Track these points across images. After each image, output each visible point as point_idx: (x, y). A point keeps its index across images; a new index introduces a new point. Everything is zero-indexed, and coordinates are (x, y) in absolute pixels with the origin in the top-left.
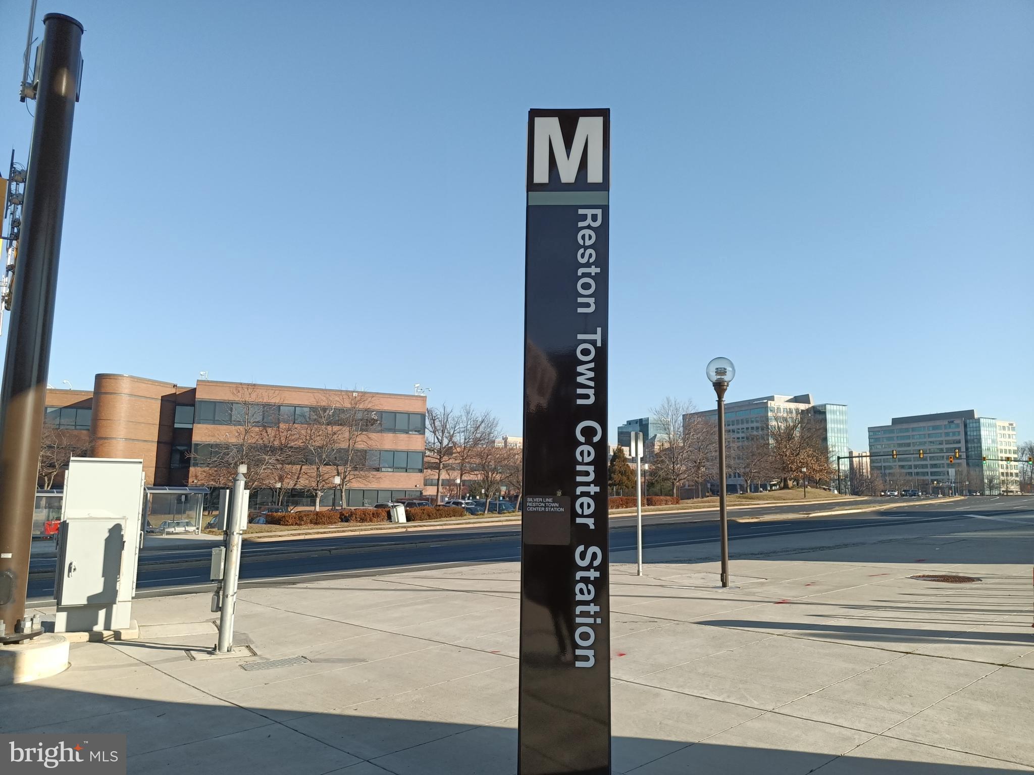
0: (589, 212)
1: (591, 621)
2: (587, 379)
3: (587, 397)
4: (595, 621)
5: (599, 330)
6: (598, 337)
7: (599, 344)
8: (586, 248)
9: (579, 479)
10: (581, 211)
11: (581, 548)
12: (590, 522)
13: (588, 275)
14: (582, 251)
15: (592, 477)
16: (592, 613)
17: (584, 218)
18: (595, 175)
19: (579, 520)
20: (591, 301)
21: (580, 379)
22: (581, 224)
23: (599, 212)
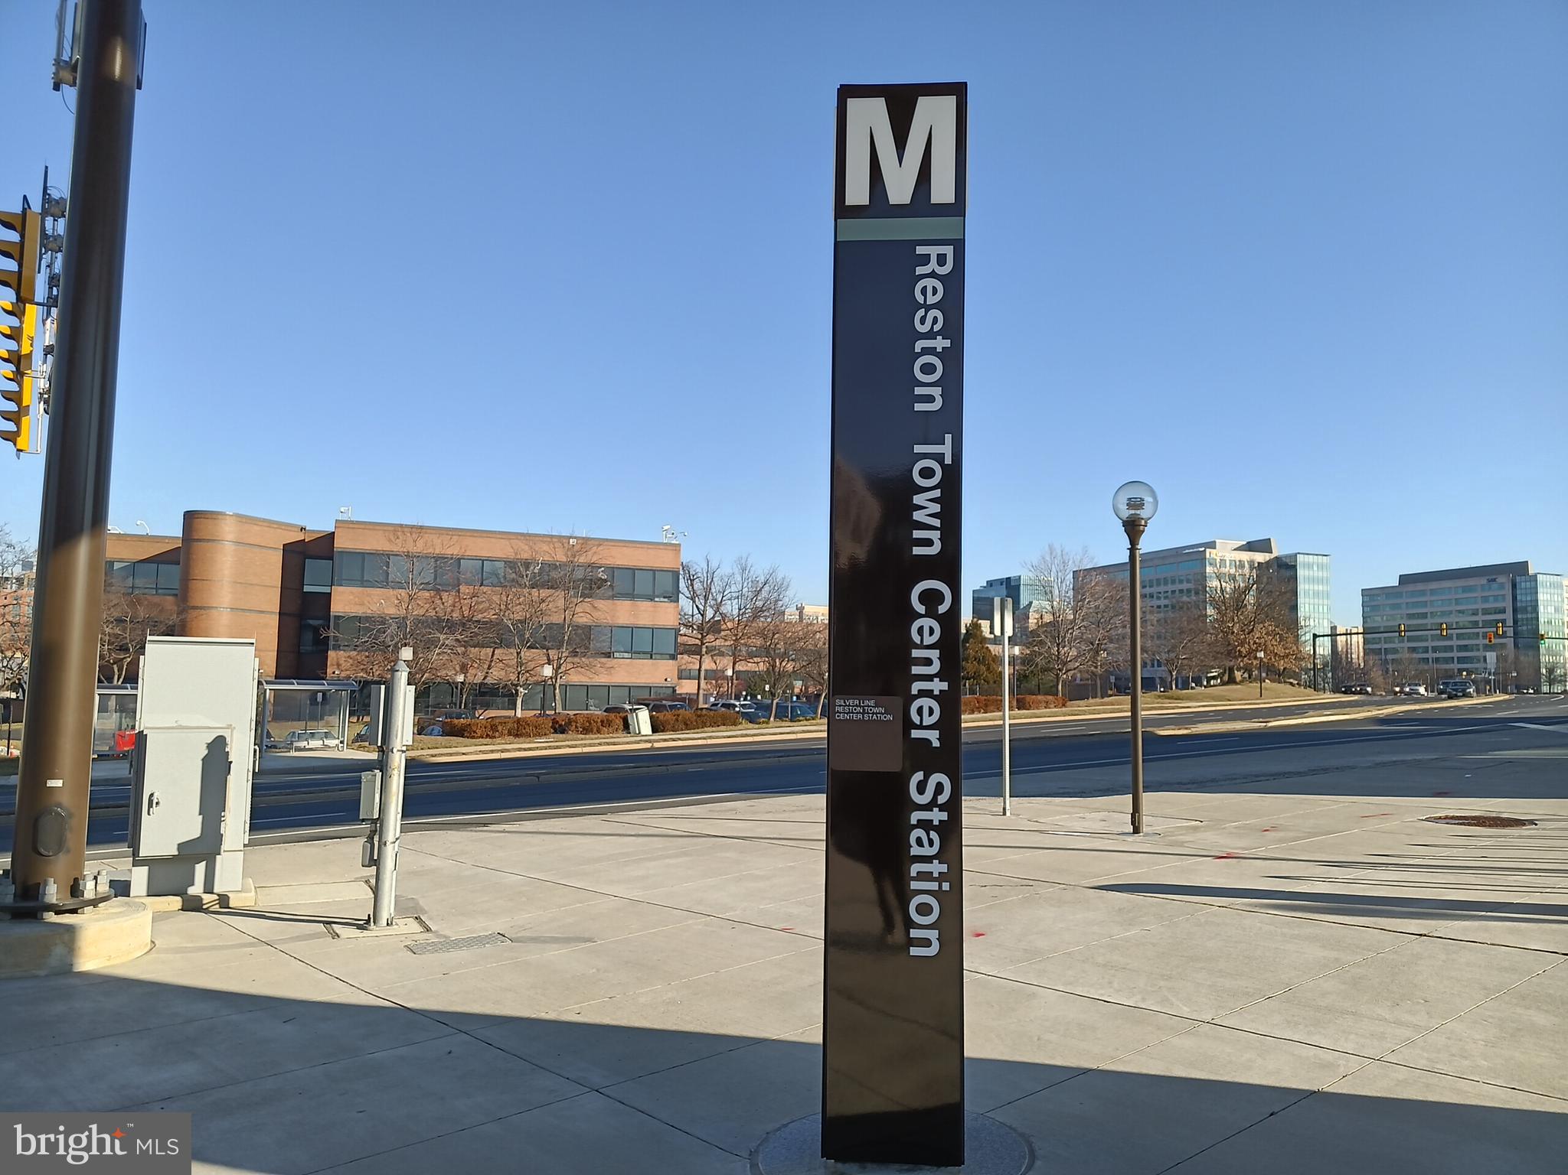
0: (933, 251)
1: (934, 886)
2: (929, 515)
3: (929, 543)
4: (940, 886)
5: (948, 437)
6: (946, 449)
7: (948, 461)
8: (928, 308)
9: (916, 670)
10: (920, 250)
11: (919, 776)
12: (933, 736)
13: (931, 351)
14: (921, 312)
15: (936, 667)
16: (936, 875)
17: (925, 259)
18: (942, 191)
19: (915, 734)
20: (936, 392)
21: (918, 516)
22: (919, 270)
23: (949, 250)
